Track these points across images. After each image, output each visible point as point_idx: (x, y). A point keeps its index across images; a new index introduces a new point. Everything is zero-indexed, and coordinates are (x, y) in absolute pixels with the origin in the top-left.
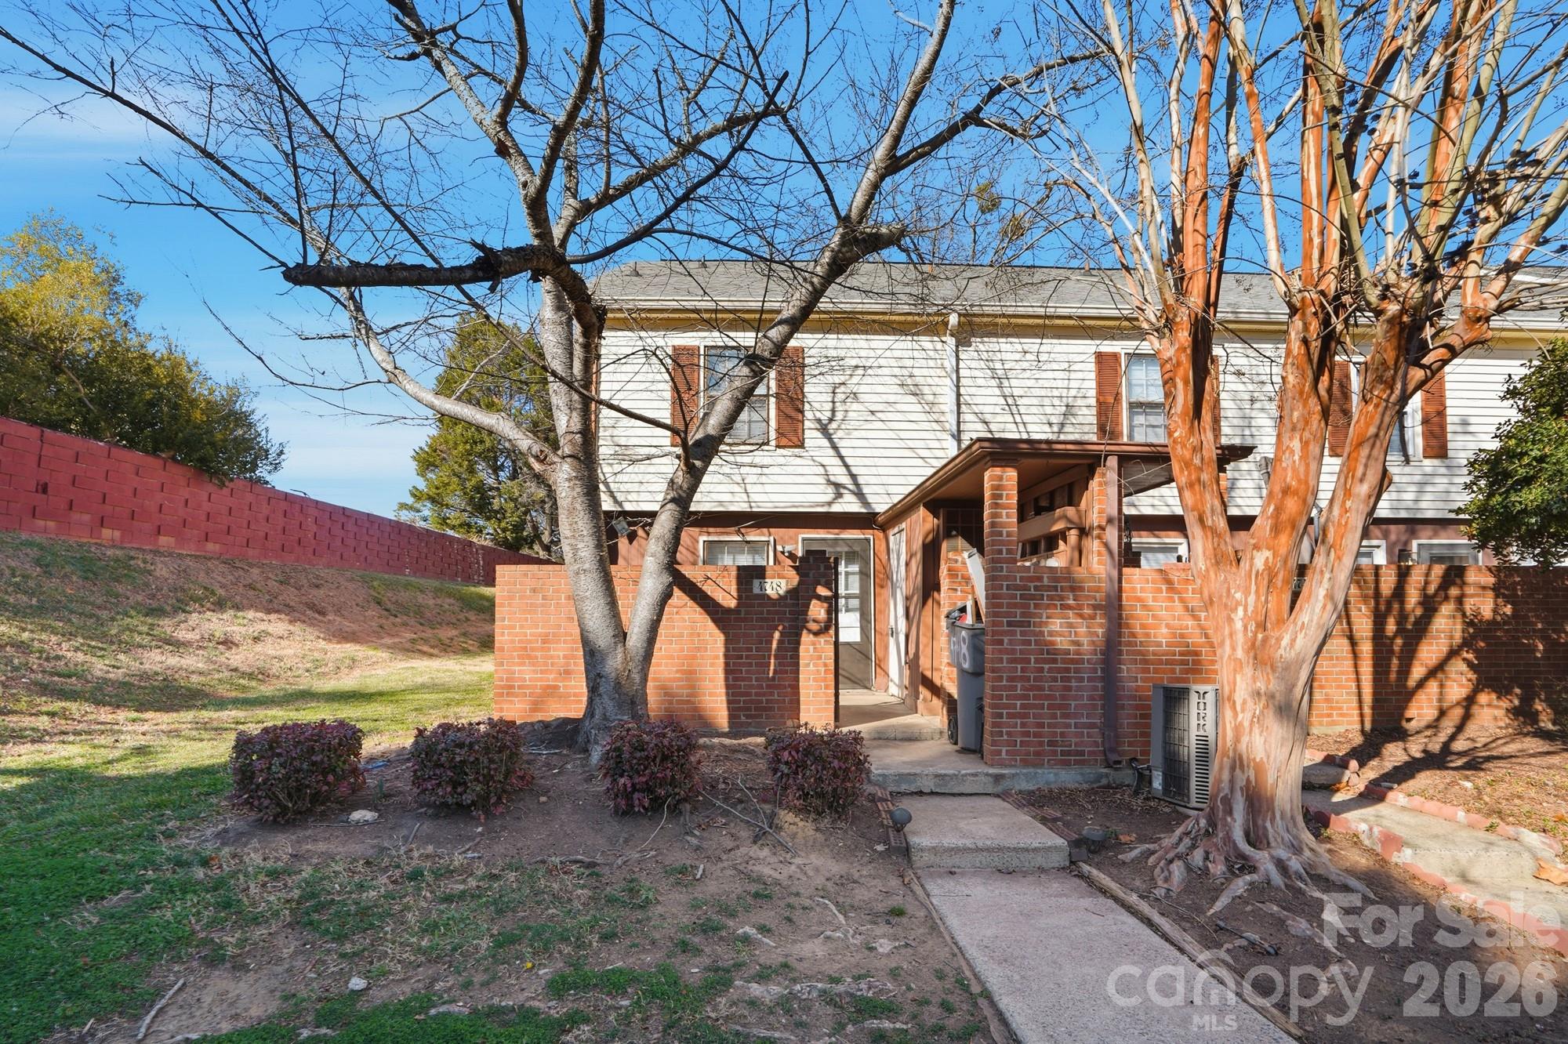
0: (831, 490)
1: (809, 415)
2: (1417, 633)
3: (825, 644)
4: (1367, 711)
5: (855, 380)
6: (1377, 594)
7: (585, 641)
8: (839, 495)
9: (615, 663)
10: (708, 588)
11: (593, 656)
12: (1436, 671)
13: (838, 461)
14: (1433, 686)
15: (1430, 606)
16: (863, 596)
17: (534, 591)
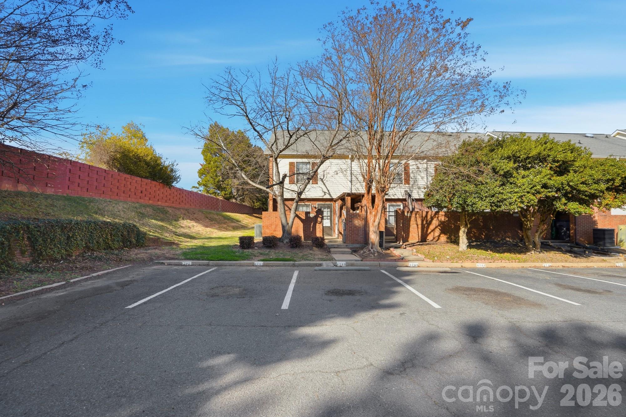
0: (323, 193)
1: (319, 177)
2: (429, 224)
3: (321, 226)
4: (420, 238)
5: (329, 169)
6: (422, 216)
7: (282, 224)
8: (325, 194)
9: (287, 228)
10: (300, 216)
11: (283, 227)
12: (433, 230)
13: (325, 187)
14: (432, 233)
15: (432, 219)
16: (331, 216)
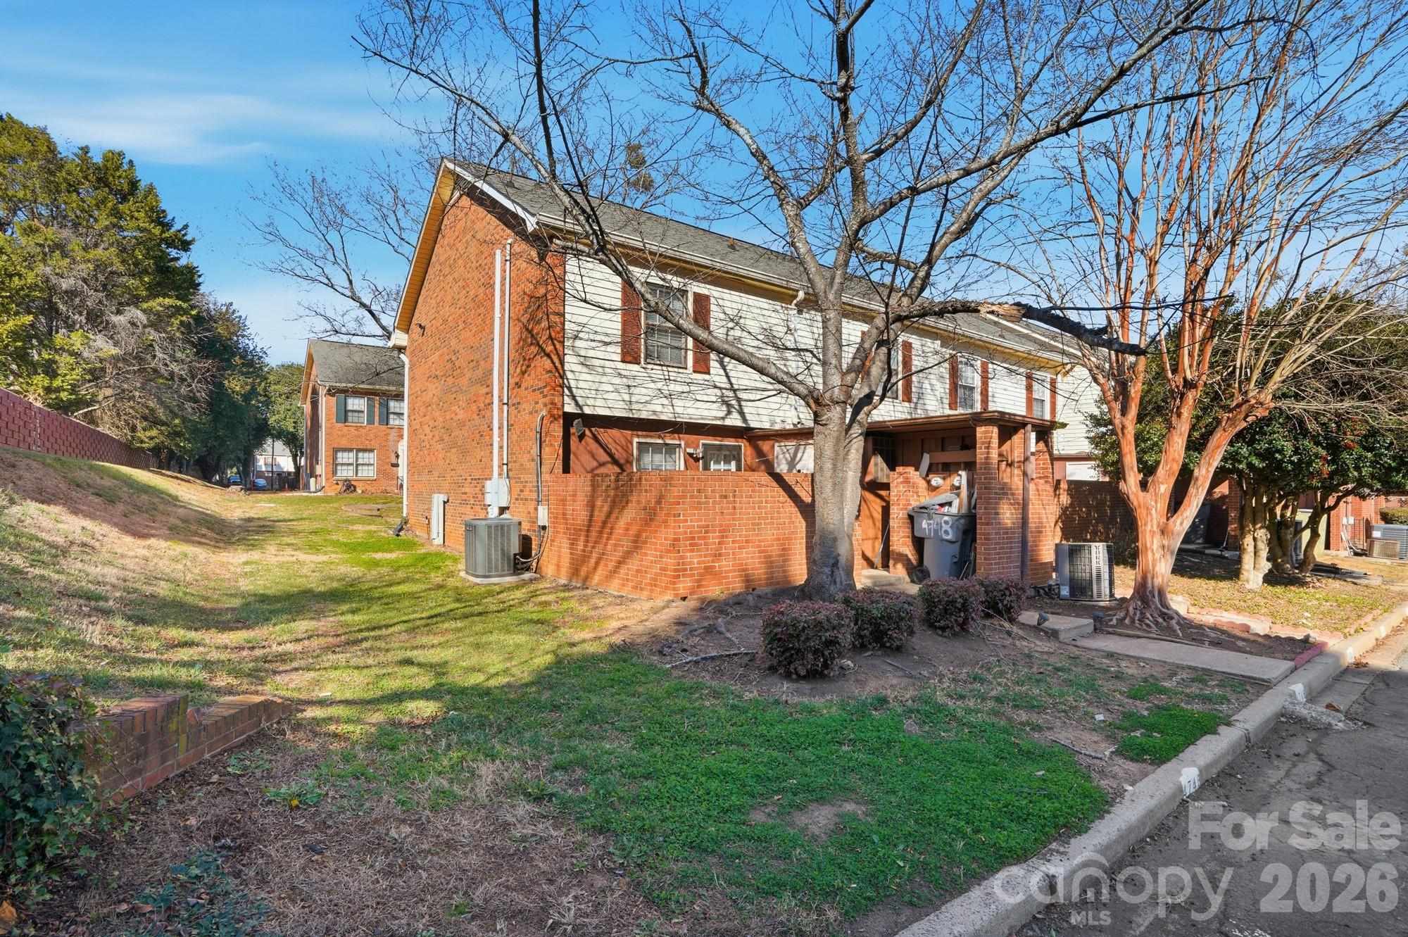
0: (724, 408)
8: (729, 413)
13: (729, 386)
17: (699, 491)
